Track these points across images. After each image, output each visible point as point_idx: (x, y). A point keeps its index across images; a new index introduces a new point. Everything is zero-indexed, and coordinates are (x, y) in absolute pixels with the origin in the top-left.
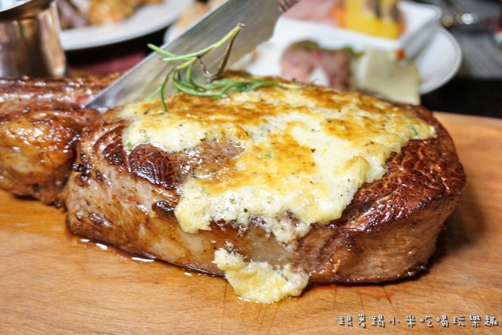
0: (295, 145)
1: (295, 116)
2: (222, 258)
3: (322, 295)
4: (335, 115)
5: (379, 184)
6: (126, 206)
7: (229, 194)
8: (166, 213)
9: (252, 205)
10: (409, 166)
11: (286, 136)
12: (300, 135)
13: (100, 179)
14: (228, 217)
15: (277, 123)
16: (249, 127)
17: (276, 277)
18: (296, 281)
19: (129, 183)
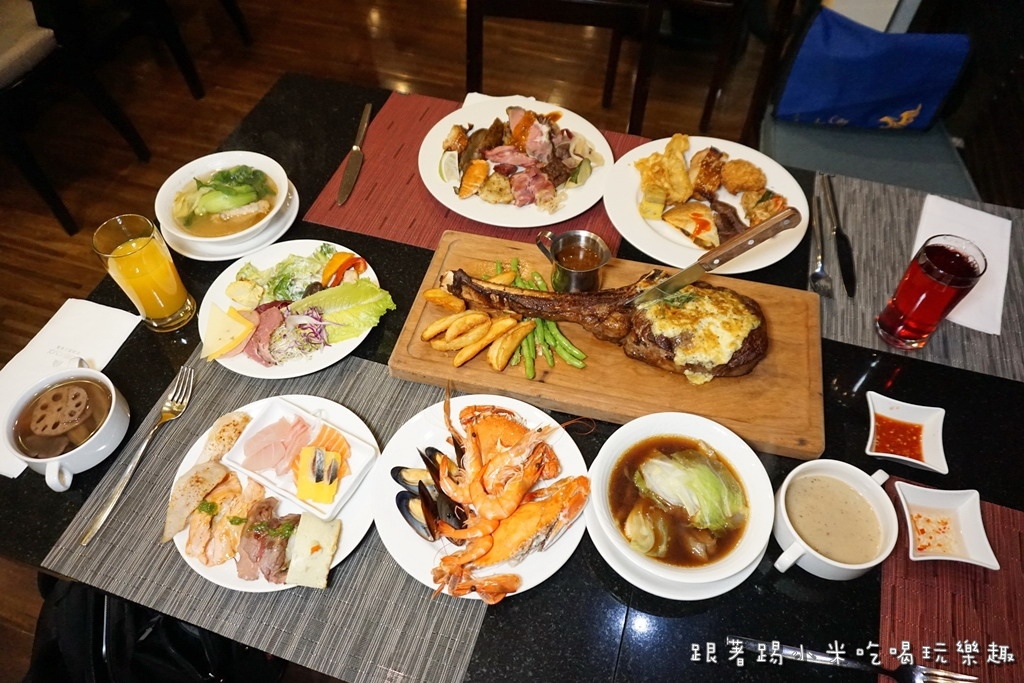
0: (712, 334)
1: (710, 319)
2: (687, 372)
3: (717, 380)
4: (725, 319)
5: (740, 351)
6: (655, 355)
7: (691, 356)
8: (671, 359)
9: (700, 359)
10: (750, 343)
11: (709, 330)
12: (713, 329)
13: (645, 344)
14: (691, 362)
15: (705, 322)
16: (696, 326)
17: (703, 376)
18: (711, 377)
19: (657, 348)
